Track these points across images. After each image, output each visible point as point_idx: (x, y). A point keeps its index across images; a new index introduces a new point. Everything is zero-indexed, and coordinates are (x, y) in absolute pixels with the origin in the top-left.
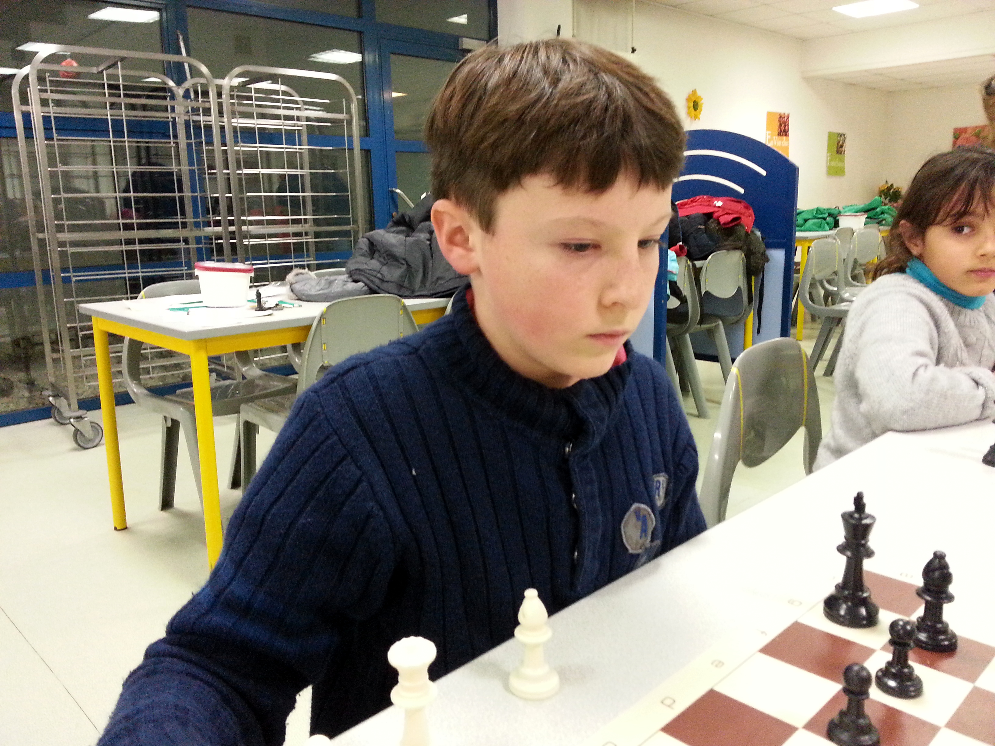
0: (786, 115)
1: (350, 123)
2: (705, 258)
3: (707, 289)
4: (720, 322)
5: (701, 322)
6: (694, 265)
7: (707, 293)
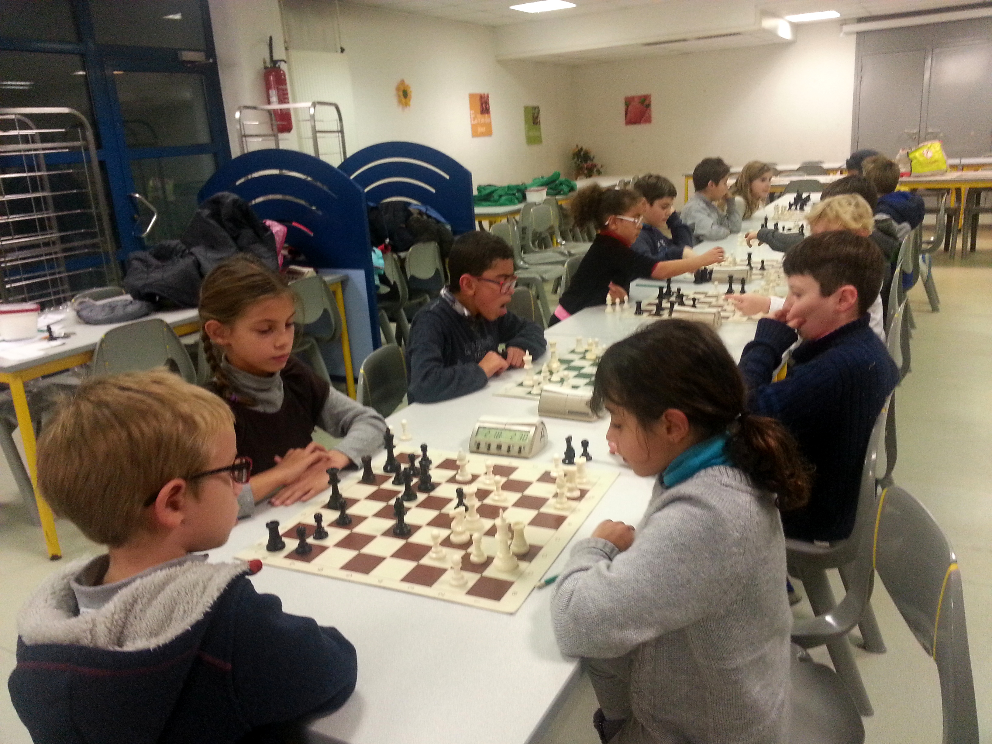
0: (486, 96)
1: (87, 149)
2: (407, 249)
3: (412, 274)
4: (428, 297)
5: (410, 299)
6: (399, 257)
7: (412, 277)
